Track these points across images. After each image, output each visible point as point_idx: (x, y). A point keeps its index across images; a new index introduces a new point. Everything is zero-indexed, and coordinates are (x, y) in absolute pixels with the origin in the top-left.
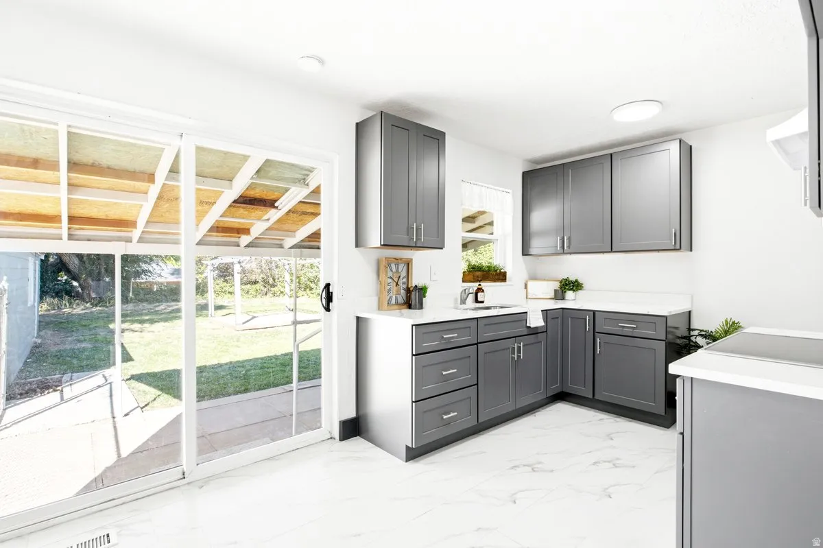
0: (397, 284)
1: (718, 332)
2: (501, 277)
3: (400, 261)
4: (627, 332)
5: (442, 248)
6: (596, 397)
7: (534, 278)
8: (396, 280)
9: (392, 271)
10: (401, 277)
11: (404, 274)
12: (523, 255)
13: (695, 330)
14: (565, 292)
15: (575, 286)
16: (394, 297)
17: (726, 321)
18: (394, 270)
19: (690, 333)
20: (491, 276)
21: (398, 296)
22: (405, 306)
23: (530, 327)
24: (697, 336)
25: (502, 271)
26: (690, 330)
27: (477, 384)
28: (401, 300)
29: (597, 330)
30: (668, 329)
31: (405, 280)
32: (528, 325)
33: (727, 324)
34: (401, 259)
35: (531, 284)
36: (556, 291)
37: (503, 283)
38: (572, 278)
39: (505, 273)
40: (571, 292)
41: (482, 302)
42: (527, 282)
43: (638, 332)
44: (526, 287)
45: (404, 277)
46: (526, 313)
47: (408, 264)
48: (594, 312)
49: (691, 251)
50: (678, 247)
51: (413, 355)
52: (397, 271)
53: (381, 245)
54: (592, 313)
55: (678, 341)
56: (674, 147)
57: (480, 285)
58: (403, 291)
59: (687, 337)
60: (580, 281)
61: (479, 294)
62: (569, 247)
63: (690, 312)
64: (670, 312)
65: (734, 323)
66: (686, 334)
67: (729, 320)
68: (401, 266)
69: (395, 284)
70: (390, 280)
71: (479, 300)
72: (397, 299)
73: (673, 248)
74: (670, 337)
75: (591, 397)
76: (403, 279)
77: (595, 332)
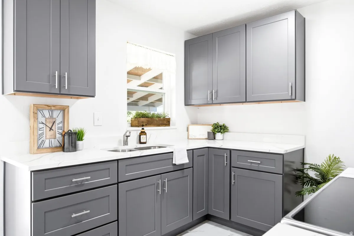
0: (51, 129)
1: (323, 166)
2: (165, 122)
3: (53, 108)
4: (255, 167)
5: (93, 96)
6: (232, 220)
7: (195, 123)
8: (50, 125)
9: (44, 117)
10: (57, 122)
11: (59, 119)
12: (185, 105)
13: (307, 164)
14: (215, 134)
15: (222, 129)
16: (47, 141)
17: (330, 157)
18: (47, 116)
19: (303, 167)
20: (156, 122)
21: (53, 140)
23: (175, 165)
24: (308, 169)
25: (167, 117)
26: (303, 164)
27: (118, 220)
28: (55, 144)
29: (232, 165)
30: (285, 163)
31: (61, 125)
32: (174, 163)
33: (330, 159)
34: (54, 106)
35: (191, 128)
36: (208, 133)
37: (166, 127)
38: (221, 124)
39: (169, 119)
40: (220, 134)
41: (145, 143)
42: (189, 126)
43: (263, 167)
44: (188, 131)
45: (61, 122)
46: (172, 152)
47: (64, 110)
48: (230, 150)
49: (305, 101)
50: (294, 97)
51: (32, 202)
52: (51, 117)
53: (14, 91)
54: (229, 151)
55: (294, 173)
56: (291, 17)
57: (143, 129)
58: (58, 136)
59: (301, 170)
60: (227, 125)
61: (142, 136)
62: (216, 98)
63: (304, 149)
64: (286, 151)
65: (335, 158)
66: (300, 167)
67: (331, 156)
68: (55, 112)
69: (48, 129)
70: (41, 126)
71: (142, 141)
72: (50, 142)
73: (290, 98)
74: (287, 169)
75: (228, 219)
76: (58, 124)
77: (231, 167)
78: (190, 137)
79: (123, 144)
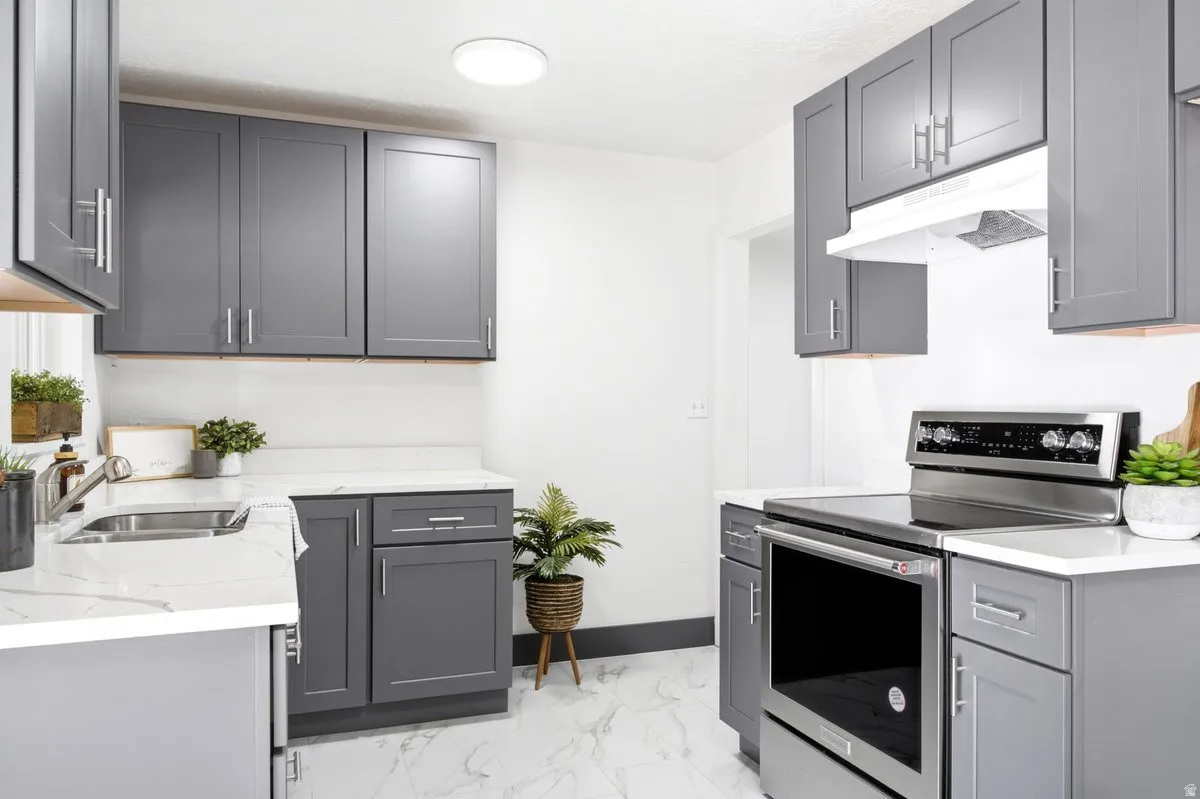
4: (443, 534)
15: (244, 437)
36: (196, 454)
38: (235, 418)
43: (466, 530)
48: (371, 499)
54: (366, 501)
57: (67, 449)
60: (259, 427)
62: (256, 338)
73: (486, 355)
75: (364, 704)
77: (373, 545)
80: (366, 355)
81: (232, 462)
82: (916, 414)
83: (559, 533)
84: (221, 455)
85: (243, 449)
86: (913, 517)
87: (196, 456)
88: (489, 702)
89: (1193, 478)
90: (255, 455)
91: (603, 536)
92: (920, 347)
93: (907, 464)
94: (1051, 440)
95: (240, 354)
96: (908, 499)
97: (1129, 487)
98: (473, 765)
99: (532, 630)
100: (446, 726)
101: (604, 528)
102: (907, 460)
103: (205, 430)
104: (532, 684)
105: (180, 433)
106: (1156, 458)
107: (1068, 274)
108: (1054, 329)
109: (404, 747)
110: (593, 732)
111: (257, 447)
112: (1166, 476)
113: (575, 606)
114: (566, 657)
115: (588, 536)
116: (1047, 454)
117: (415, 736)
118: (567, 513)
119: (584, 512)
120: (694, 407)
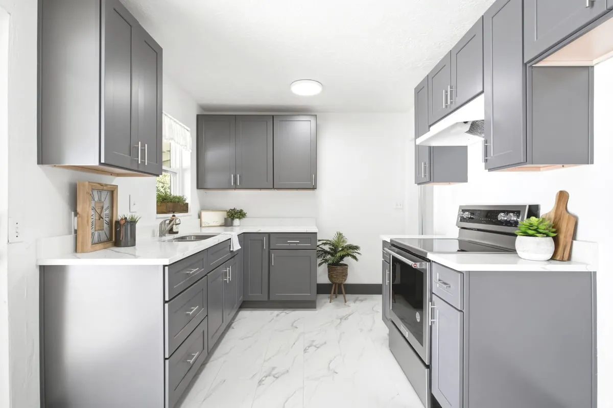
0: (100, 217)
2: (185, 208)
4: (292, 246)
7: (206, 208)
8: (99, 211)
9: (94, 200)
10: (104, 208)
11: (107, 204)
12: (197, 189)
15: (240, 214)
16: (96, 233)
18: (96, 199)
20: (179, 207)
21: (101, 232)
22: (110, 244)
25: (185, 202)
28: (104, 238)
31: (107, 212)
32: (231, 250)
34: (105, 186)
37: (186, 214)
38: (238, 209)
39: (188, 204)
41: (177, 233)
42: (201, 213)
43: (300, 245)
44: (200, 217)
45: (108, 207)
46: (230, 239)
47: (112, 192)
48: (269, 234)
49: (316, 190)
51: (165, 301)
52: (100, 200)
57: (174, 216)
58: (106, 226)
60: (245, 211)
62: (240, 183)
68: (104, 194)
69: (98, 216)
70: (92, 212)
71: (174, 231)
72: (100, 235)
73: (313, 187)
75: (267, 300)
76: (106, 210)
77: (270, 249)
78: (203, 225)
79: (159, 235)
80: (273, 188)
81: (237, 222)
82: (460, 206)
83: (340, 249)
84: (233, 219)
85: (239, 218)
86: (459, 248)
87: (226, 219)
88: (310, 305)
89: (544, 234)
90: (244, 220)
91: (356, 251)
92: (465, 180)
93: (457, 227)
94: (502, 217)
95: (235, 189)
96: (457, 241)
97: (518, 237)
98: (294, 325)
99: (330, 283)
100: (294, 311)
101: (356, 248)
102: (457, 225)
103: (229, 212)
104: (329, 301)
105: (221, 213)
106: (528, 224)
107: (490, 146)
108: (489, 169)
109: (277, 315)
110: (341, 319)
111: (244, 217)
112: (530, 232)
113: (345, 275)
114: (342, 294)
115: (351, 250)
116: (501, 223)
117: (282, 313)
118: (343, 242)
119: (350, 241)
120: (397, 205)
